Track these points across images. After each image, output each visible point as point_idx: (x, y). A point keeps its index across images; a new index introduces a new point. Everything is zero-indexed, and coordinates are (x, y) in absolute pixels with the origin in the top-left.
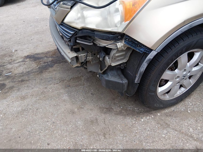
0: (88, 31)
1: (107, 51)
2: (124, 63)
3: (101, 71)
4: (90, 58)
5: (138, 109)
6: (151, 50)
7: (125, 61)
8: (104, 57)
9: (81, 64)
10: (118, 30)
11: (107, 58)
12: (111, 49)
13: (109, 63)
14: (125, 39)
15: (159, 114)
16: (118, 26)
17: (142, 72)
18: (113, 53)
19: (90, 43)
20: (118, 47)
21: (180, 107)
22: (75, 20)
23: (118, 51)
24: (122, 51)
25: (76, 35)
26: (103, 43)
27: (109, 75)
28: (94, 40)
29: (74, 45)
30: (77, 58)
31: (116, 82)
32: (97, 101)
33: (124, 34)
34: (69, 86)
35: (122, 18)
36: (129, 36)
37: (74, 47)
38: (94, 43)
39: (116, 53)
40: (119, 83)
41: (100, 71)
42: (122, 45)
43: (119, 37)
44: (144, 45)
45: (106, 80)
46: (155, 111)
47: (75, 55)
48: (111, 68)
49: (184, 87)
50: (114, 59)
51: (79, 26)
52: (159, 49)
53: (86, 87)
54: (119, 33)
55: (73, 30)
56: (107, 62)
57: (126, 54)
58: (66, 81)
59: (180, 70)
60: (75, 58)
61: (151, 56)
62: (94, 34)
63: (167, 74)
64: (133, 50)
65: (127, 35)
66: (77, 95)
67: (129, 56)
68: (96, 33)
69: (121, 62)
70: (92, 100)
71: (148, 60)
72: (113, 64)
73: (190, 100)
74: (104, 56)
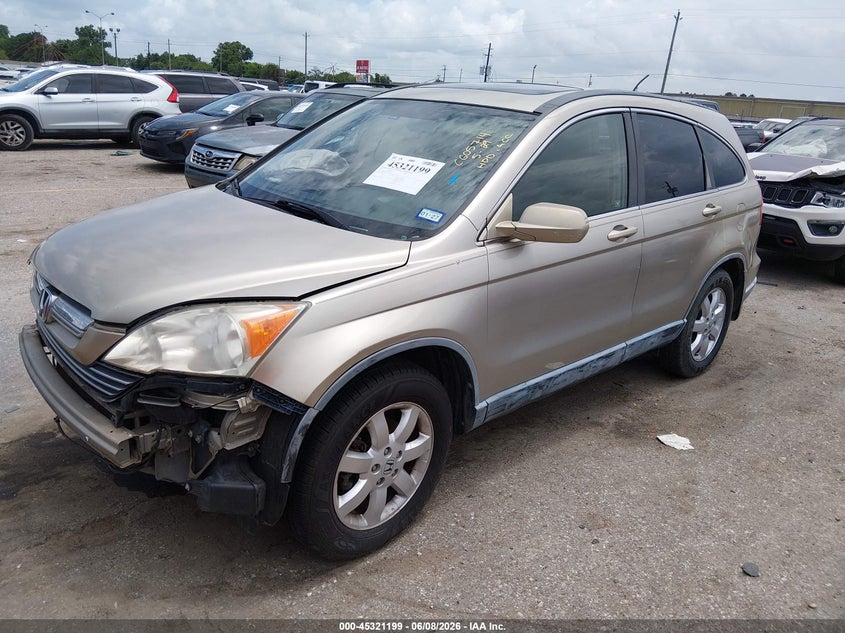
0: (169, 377)
1: (214, 418)
2: (254, 441)
3: (195, 473)
4: (168, 441)
5: (299, 572)
6: (305, 408)
7: (256, 437)
8: (207, 433)
9: (143, 458)
10: (237, 372)
11: (214, 434)
12: (224, 413)
13: (219, 444)
14: (255, 390)
15: (350, 573)
16: (239, 364)
17: (294, 454)
18: (227, 421)
19: (173, 402)
20: (241, 406)
21: (400, 548)
22: (134, 354)
23: (241, 414)
24: (249, 414)
25: (138, 387)
26: (206, 402)
27: (220, 477)
28: (183, 396)
29: (128, 412)
30: (133, 442)
31: (237, 490)
32: (180, 572)
33: (252, 380)
34: (82, 547)
35: (244, 350)
36: (261, 384)
37: (126, 417)
38: (183, 404)
39: (236, 420)
40: (244, 490)
41: (192, 475)
42: (249, 401)
43: (242, 387)
44: (291, 400)
45: (212, 488)
46: (340, 569)
47: (130, 436)
48: (225, 456)
49: (400, 495)
50: (233, 433)
51: (147, 367)
52: (321, 404)
53: (140, 541)
54: (241, 379)
55: (130, 377)
56: (214, 443)
57: (258, 420)
58: (68, 534)
59: (377, 449)
60: (127, 443)
61: (308, 418)
62: (185, 382)
63: (351, 460)
64: (274, 411)
65: (257, 382)
66: (112, 566)
67: (264, 425)
68: (189, 381)
69: (247, 440)
70: (165, 572)
71: (304, 428)
72: (229, 447)
73: (422, 529)
74: (206, 429)
